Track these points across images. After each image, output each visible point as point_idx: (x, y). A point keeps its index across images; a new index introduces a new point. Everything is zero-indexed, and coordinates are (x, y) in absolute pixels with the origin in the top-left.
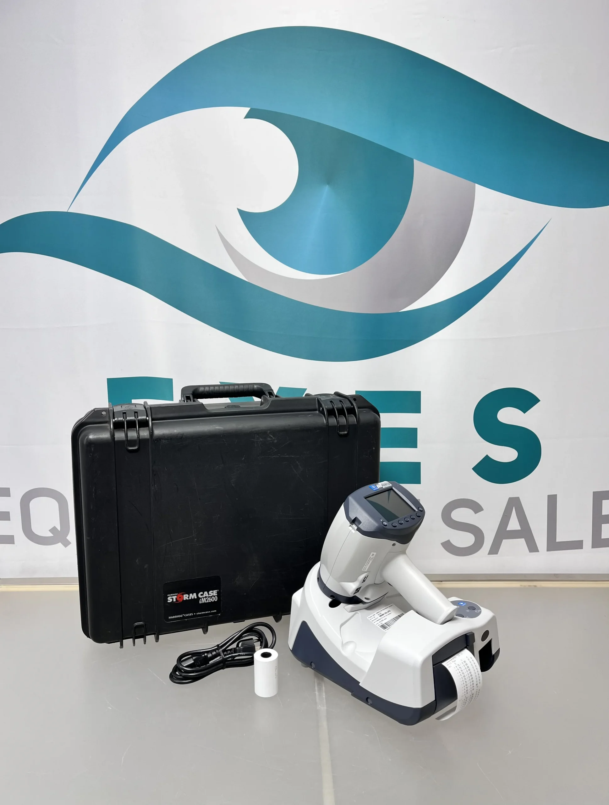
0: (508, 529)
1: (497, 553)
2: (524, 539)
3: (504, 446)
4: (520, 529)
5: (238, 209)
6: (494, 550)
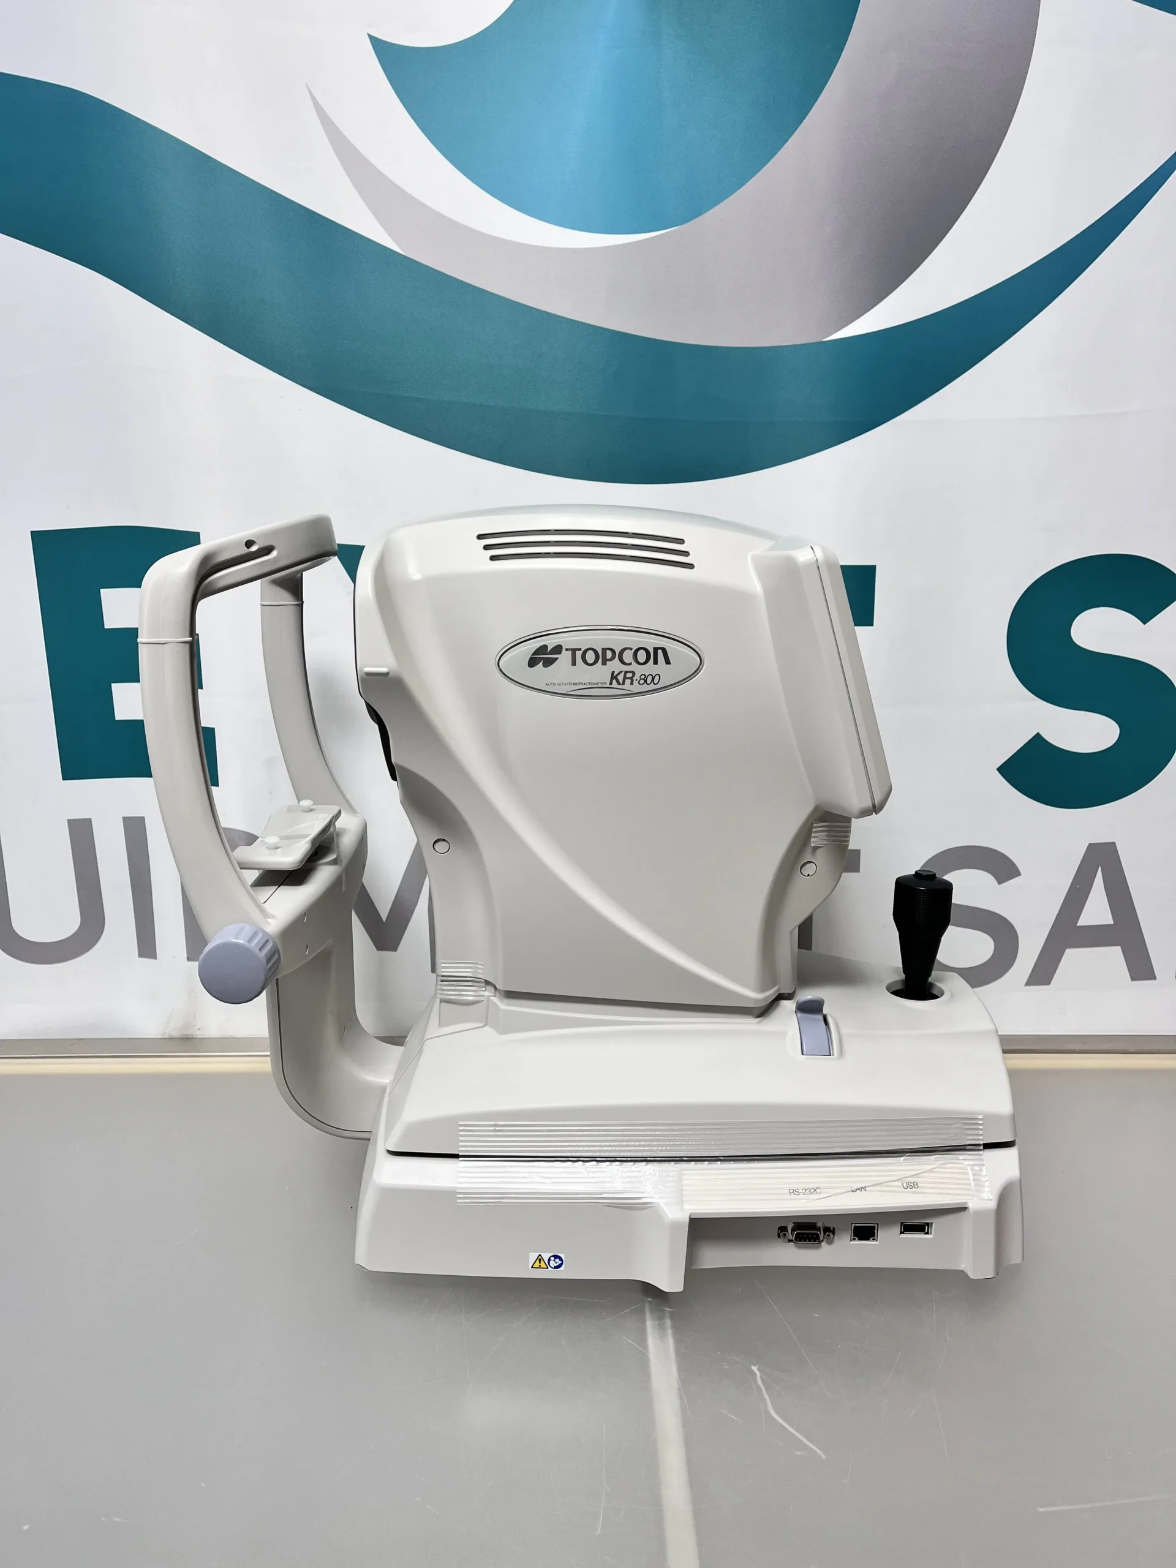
0: (1078, 924)
1: (1049, 983)
2: (1118, 949)
3: (1084, 711)
4: (1111, 922)
5: (369, 35)
6: (1042, 974)
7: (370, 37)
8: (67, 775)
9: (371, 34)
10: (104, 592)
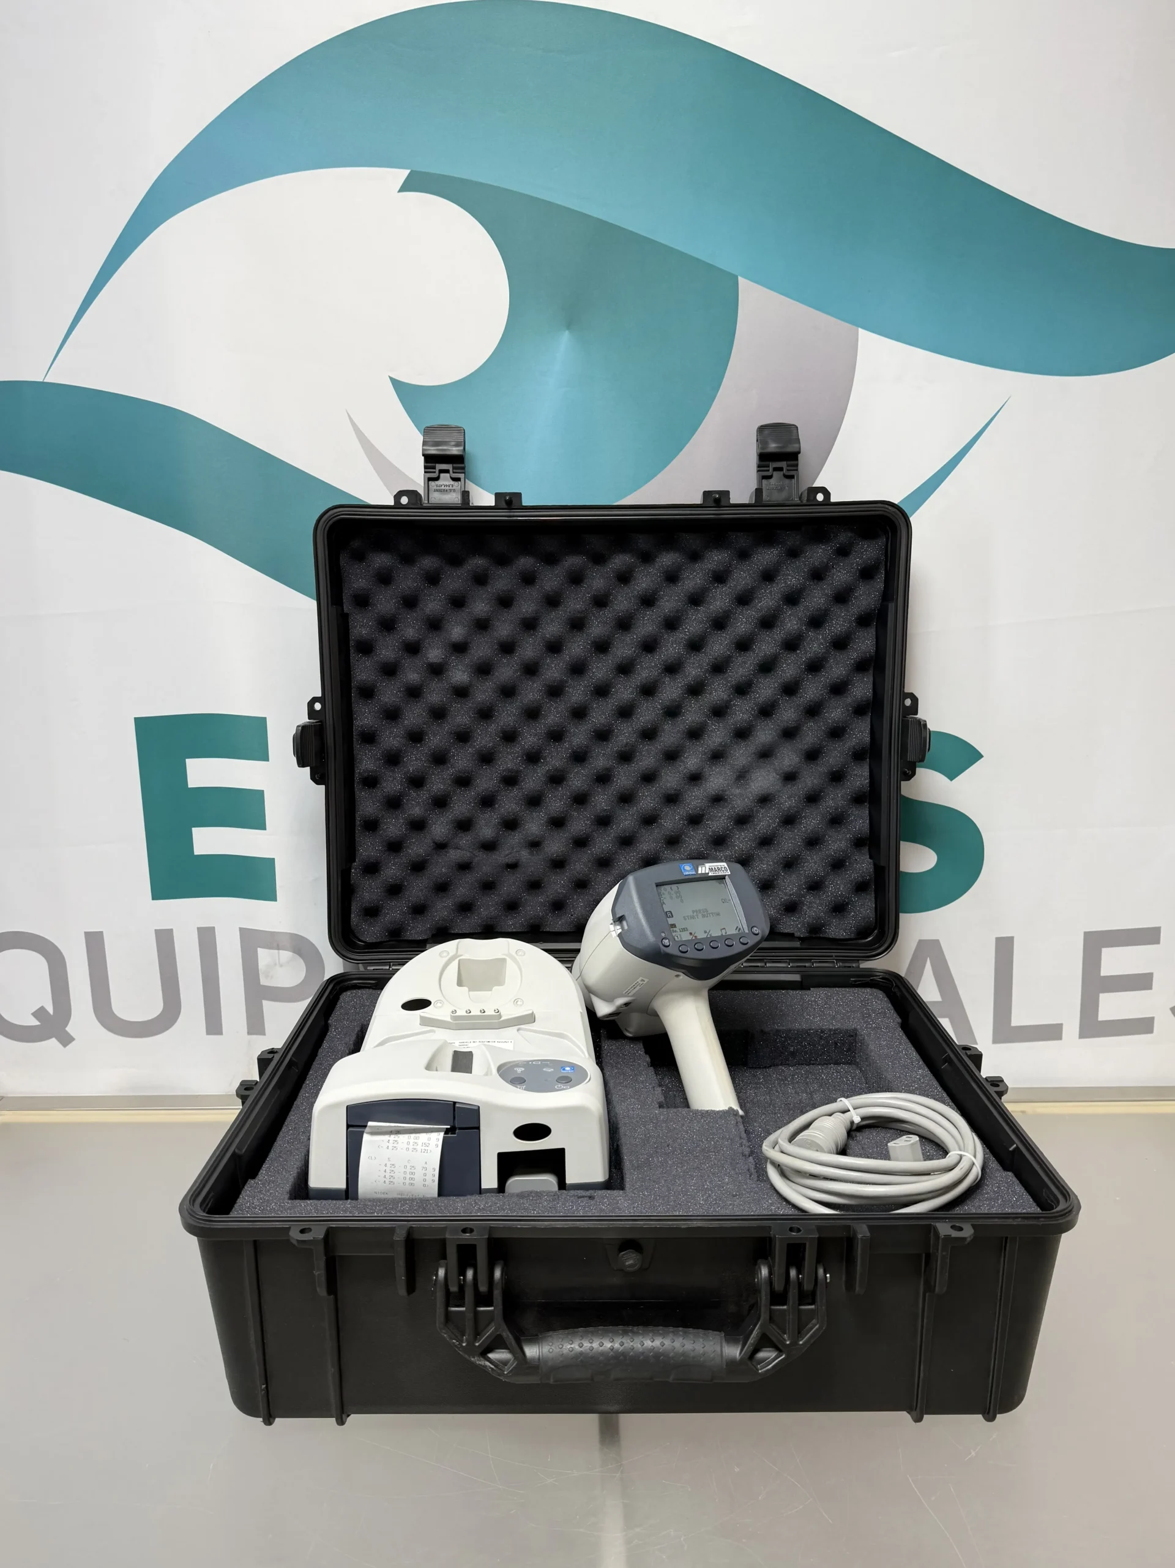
7: (391, 378)
8: (155, 897)
9: (391, 376)
10: (188, 761)
